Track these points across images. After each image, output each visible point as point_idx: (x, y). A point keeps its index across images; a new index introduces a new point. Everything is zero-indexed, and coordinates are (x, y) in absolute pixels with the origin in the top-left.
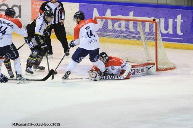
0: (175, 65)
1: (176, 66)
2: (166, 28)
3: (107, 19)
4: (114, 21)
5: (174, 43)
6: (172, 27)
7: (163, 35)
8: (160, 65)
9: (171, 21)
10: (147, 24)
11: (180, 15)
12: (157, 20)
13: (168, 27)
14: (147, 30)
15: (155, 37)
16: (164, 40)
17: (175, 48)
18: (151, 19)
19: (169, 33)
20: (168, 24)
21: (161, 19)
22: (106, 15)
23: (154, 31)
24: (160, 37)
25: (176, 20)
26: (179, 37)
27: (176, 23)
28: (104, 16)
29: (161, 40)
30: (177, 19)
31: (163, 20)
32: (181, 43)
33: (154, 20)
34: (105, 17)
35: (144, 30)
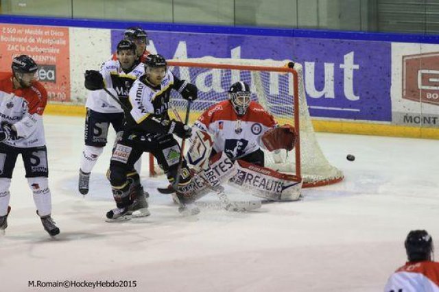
0: (341, 172)
1: (345, 174)
2: (319, 85)
3: (177, 65)
4: (196, 69)
5: (338, 120)
6: (333, 83)
7: (311, 101)
8: (306, 173)
9: (329, 69)
10: (274, 77)
11: (352, 53)
12: (297, 67)
13: (323, 82)
14: (274, 90)
15: (292, 106)
16: (313, 113)
17: (341, 132)
18: (284, 63)
19: (327, 96)
20: (323, 76)
21: (307, 64)
22: (175, 56)
23: (291, 92)
24: (304, 107)
25: (341, 66)
26: (350, 107)
27: (342, 71)
28: (171, 58)
29: (308, 113)
30: (343, 63)
31: (310, 67)
32: (355, 119)
33: (291, 65)
34: (174, 60)
35: (267, 91)
